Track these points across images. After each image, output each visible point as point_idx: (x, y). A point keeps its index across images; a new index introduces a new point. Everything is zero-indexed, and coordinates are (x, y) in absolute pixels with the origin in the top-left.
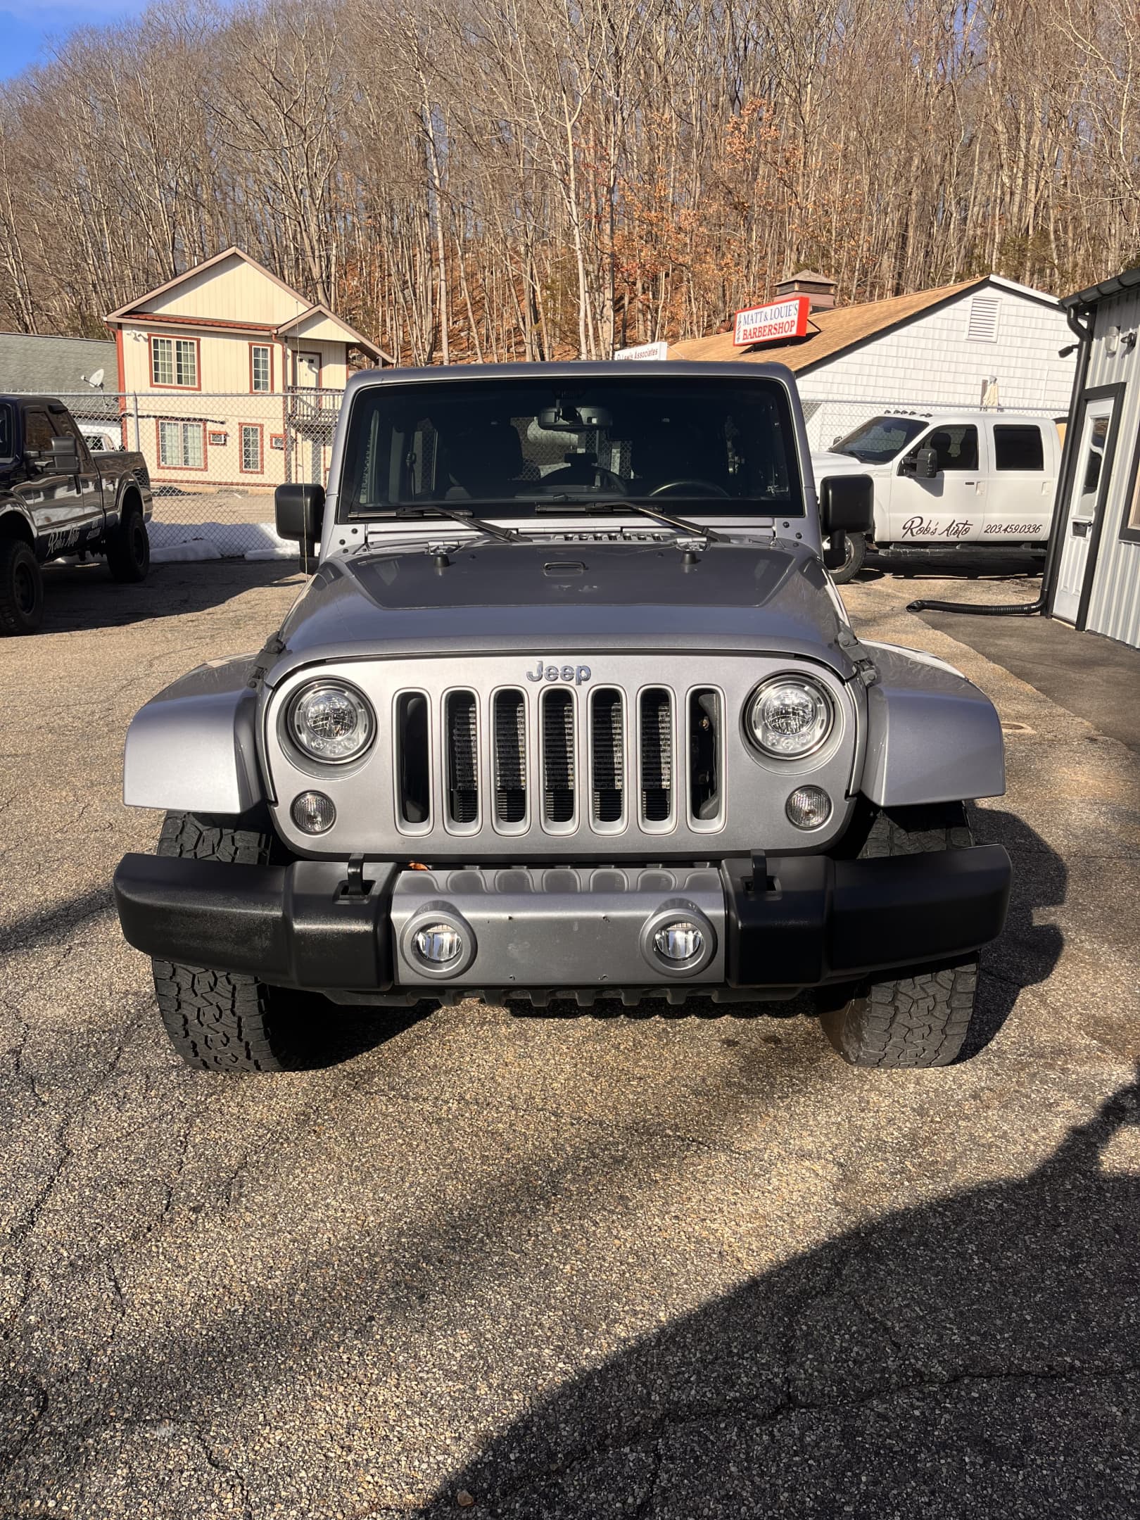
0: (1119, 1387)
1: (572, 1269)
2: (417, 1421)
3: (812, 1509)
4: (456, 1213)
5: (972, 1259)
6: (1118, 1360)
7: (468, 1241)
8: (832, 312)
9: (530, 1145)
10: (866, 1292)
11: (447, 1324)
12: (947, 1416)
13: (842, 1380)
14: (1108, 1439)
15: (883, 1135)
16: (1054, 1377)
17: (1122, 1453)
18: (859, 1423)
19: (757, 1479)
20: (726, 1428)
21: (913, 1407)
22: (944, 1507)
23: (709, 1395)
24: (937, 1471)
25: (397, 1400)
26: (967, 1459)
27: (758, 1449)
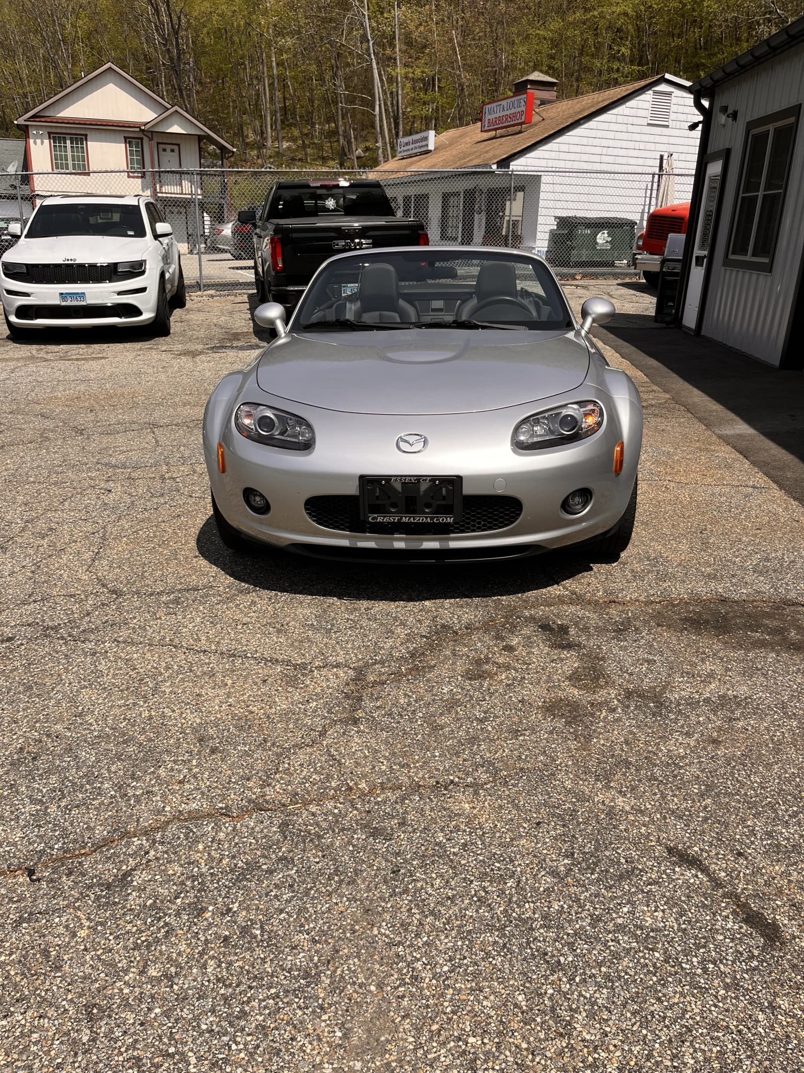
0: (476, 793)
1: (146, 737)
3: (241, 868)
4: (80, 708)
5: (416, 721)
6: (484, 778)
7: (81, 724)
8: (553, 105)
9: (149, 667)
10: (337, 743)
11: (46, 773)
12: (355, 812)
13: (297, 794)
14: (454, 823)
16: (437, 788)
17: (459, 830)
19: (213, 852)
20: (206, 824)
22: (327, 864)
23: (205, 806)
24: (332, 844)
26: (356, 836)
27: (222, 835)
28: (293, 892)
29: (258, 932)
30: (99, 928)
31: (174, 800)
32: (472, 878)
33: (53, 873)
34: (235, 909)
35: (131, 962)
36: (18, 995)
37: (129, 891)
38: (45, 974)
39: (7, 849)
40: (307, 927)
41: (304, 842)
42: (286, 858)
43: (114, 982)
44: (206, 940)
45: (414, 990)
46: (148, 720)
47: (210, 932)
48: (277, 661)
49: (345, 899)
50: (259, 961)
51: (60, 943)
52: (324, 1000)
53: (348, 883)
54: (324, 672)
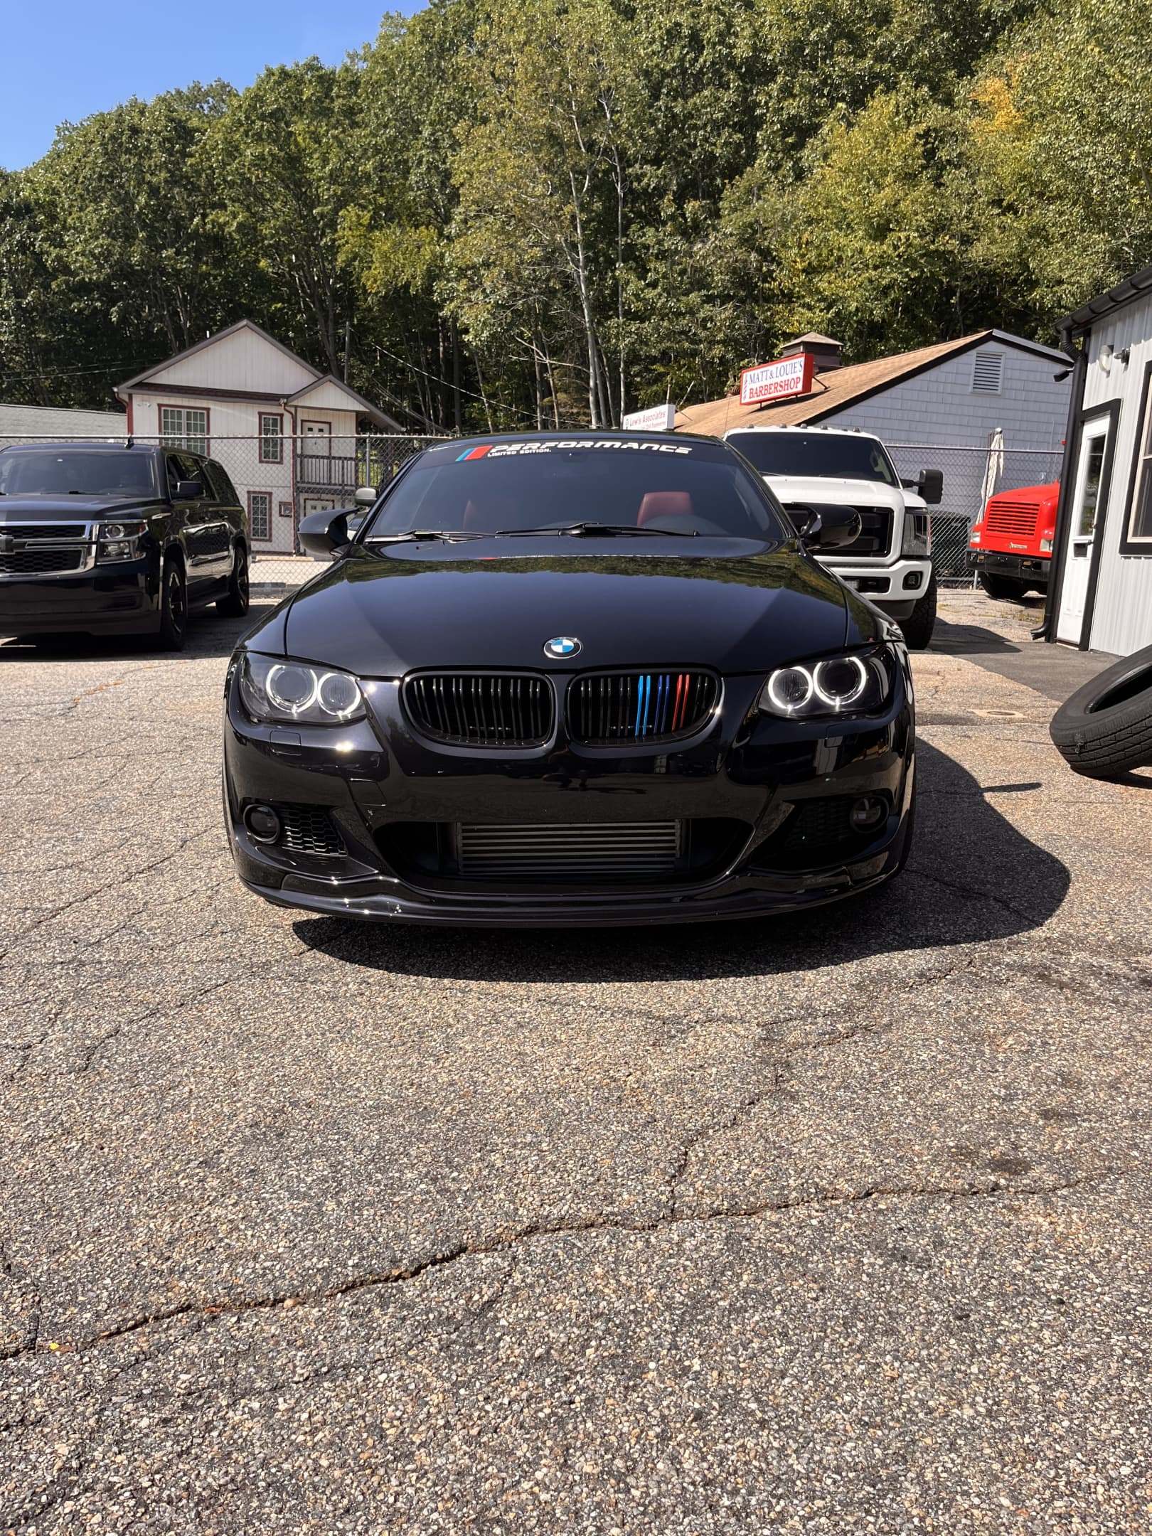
0: (1047, 1202)
1: (453, 1109)
2: (249, 1233)
3: (682, 1303)
4: (335, 1068)
6: (1049, 1180)
8: (839, 371)
9: (430, 1015)
10: (774, 1126)
11: (304, 1155)
12: (847, 1225)
13: (734, 1195)
14: (1030, 1245)
15: (815, 1004)
16: (975, 1193)
17: (1046, 1256)
18: (747, 1230)
19: (623, 1279)
20: (597, 1237)
21: (810, 1217)
22: (834, 1302)
23: (584, 1210)
24: (830, 1270)
25: (230, 1217)
26: (865, 1261)
27: (629, 1253)
28: (789, 1343)
29: (753, 1406)
30: (462, 1391)
31: (530, 1199)
32: (1107, 1330)
33: (356, 1303)
34: (697, 1368)
35: (538, 1449)
36: (345, 1501)
37: (498, 1335)
38: (385, 1465)
39: (268, 1264)
40: (840, 1401)
41: (777, 1266)
42: (755, 1291)
43: (518, 1482)
44: (663, 1417)
45: (1084, 1505)
46: (451, 1085)
47: (665, 1403)
48: (631, 1012)
49: (888, 1358)
50: (774, 1453)
51: (398, 1414)
52: (922, 1520)
53: (885, 1333)
54: (713, 1027)
